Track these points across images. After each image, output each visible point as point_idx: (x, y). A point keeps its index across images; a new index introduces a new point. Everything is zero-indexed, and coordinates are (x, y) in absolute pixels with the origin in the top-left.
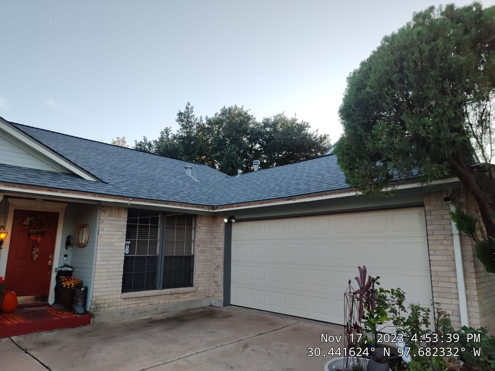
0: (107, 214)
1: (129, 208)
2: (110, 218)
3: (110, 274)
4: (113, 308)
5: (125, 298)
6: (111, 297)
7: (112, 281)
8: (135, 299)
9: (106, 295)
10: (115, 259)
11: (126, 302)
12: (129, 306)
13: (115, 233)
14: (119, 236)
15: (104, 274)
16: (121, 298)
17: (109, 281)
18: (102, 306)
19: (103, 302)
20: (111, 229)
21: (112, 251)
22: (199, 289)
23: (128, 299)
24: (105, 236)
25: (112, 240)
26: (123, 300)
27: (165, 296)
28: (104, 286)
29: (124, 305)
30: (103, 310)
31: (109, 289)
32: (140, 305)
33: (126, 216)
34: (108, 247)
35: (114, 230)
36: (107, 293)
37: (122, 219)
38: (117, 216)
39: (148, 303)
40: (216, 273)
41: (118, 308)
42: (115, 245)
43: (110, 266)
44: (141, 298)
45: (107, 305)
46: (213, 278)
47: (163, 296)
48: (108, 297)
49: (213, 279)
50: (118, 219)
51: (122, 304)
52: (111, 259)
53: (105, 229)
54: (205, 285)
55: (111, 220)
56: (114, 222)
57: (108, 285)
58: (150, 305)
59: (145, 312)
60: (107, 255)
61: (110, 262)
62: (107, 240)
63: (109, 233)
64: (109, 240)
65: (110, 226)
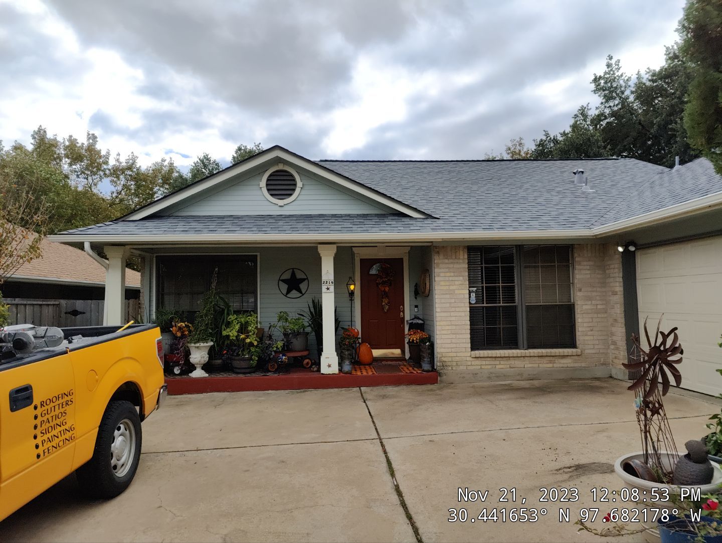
0: (441, 256)
1: (468, 246)
2: (446, 261)
3: (455, 327)
4: (461, 368)
5: (476, 357)
6: (459, 354)
7: (458, 336)
8: (489, 359)
9: (452, 352)
10: (457, 309)
11: (478, 362)
12: (483, 367)
13: (454, 278)
14: (460, 282)
15: (447, 328)
16: (471, 356)
17: (454, 336)
18: (449, 364)
19: (450, 359)
20: (448, 274)
21: (453, 301)
22: (587, 351)
23: (480, 359)
24: (442, 283)
25: (452, 288)
26: (474, 359)
27: (532, 358)
28: (449, 341)
29: (476, 365)
30: (450, 368)
31: (454, 345)
32: (497, 367)
33: (466, 256)
34: (448, 296)
35: (452, 274)
36: (453, 350)
37: (461, 261)
38: (454, 257)
39: (508, 366)
40: (614, 329)
41: (469, 368)
43: (453, 319)
44: (497, 359)
45: (454, 364)
47: (528, 358)
48: (455, 354)
49: (610, 338)
50: (456, 261)
51: (473, 363)
52: (453, 309)
53: (442, 275)
54: (597, 347)
55: (447, 263)
56: (451, 266)
57: (454, 341)
58: (510, 367)
59: (504, 376)
60: (448, 305)
61: (452, 314)
62: (445, 288)
63: (447, 278)
64: (447, 287)
65: (447, 270)
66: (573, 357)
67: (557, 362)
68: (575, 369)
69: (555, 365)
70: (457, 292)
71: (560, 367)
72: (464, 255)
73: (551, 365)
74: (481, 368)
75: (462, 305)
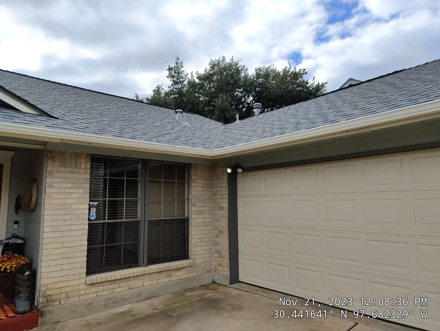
0: (57, 163)
1: (92, 155)
2: (63, 169)
3: (67, 250)
4: (72, 300)
5: (92, 284)
6: (70, 283)
7: (71, 261)
8: (107, 283)
9: (61, 282)
10: (73, 228)
11: (94, 289)
12: (99, 294)
13: (72, 191)
14: (79, 195)
15: (57, 251)
16: (85, 283)
17: (66, 261)
18: (56, 297)
19: (58, 291)
20: (65, 185)
21: (68, 217)
22: (198, 261)
23: (96, 285)
24: (55, 196)
25: (68, 201)
26: (89, 287)
27: (151, 275)
28: (59, 268)
29: (91, 294)
30: (57, 303)
31: (65, 273)
32: (116, 291)
33: (89, 166)
34: (62, 212)
35: (70, 186)
36: (63, 279)
37: (82, 171)
38: (74, 166)
39: (128, 288)
40: (219, 240)
41: (82, 298)
42: (72, 208)
43: (67, 239)
44: (116, 282)
45: (63, 296)
46: (214, 246)
47: (149, 275)
48: (65, 284)
49: (214, 248)
50: (76, 170)
51: (88, 291)
52: (68, 228)
53: (56, 185)
54: (204, 256)
55: (63, 172)
56: (70, 175)
57: (65, 267)
58: (130, 289)
59: (123, 300)
60: (61, 223)
61: (66, 234)
62: (59, 202)
63: (62, 190)
64: (62, 201)
65: (64, 180)
66: (186, 268)
67: (173, 275)
68: (188, 280)
69: (172, 279)
70: (74, 207)
71: (175, 280)
72: (86, 164)
73: (168, 280)
74: (97, 296)
75: (80, 222)
